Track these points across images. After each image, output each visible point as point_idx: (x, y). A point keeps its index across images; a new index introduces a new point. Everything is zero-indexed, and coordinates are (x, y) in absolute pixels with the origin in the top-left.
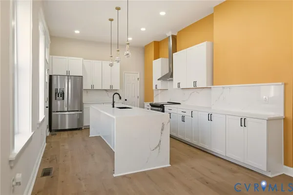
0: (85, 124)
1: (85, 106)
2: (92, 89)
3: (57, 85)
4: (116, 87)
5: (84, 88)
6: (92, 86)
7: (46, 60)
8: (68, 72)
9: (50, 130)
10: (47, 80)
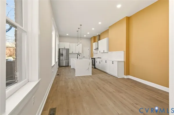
0: (70, 65)
1: (70, 59)
2: (72, 53)
3: (61, 52)
4: (81, 52)
5: (70, 53)
6: (72, 52)
7: (58, 44)
8: (65, 47)
9: (59, 66)
10: (58, 50)
